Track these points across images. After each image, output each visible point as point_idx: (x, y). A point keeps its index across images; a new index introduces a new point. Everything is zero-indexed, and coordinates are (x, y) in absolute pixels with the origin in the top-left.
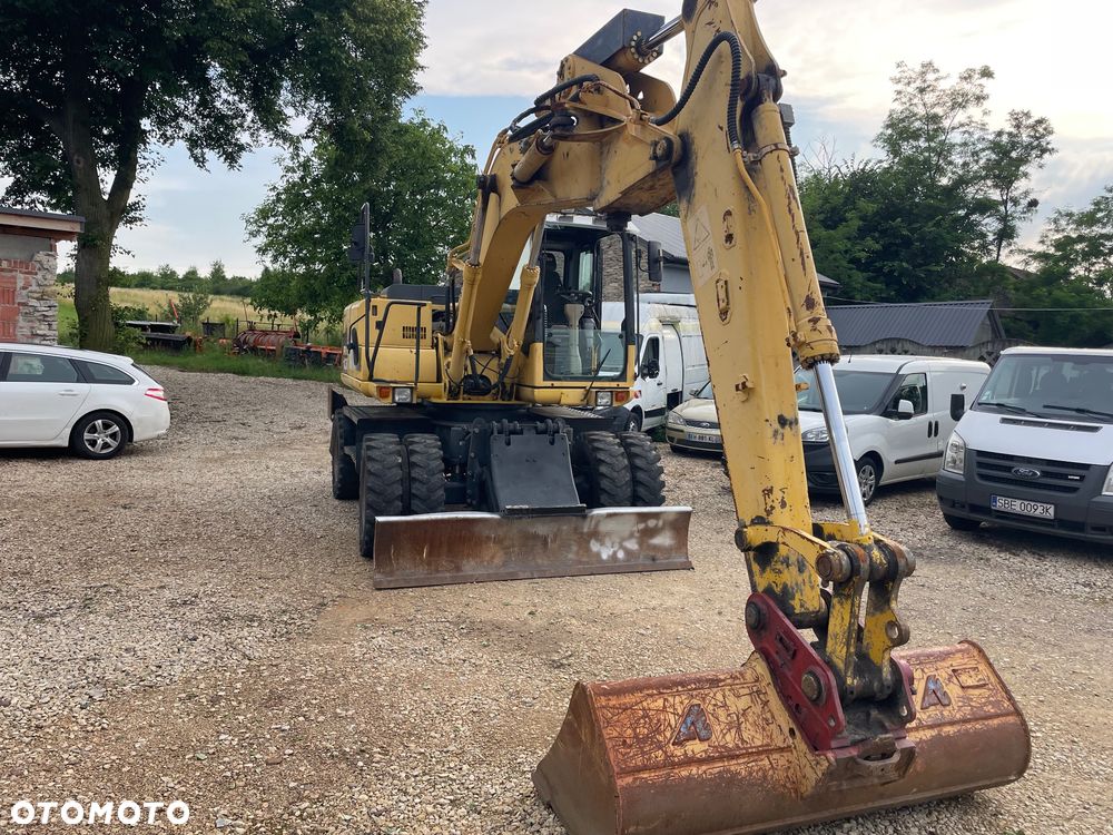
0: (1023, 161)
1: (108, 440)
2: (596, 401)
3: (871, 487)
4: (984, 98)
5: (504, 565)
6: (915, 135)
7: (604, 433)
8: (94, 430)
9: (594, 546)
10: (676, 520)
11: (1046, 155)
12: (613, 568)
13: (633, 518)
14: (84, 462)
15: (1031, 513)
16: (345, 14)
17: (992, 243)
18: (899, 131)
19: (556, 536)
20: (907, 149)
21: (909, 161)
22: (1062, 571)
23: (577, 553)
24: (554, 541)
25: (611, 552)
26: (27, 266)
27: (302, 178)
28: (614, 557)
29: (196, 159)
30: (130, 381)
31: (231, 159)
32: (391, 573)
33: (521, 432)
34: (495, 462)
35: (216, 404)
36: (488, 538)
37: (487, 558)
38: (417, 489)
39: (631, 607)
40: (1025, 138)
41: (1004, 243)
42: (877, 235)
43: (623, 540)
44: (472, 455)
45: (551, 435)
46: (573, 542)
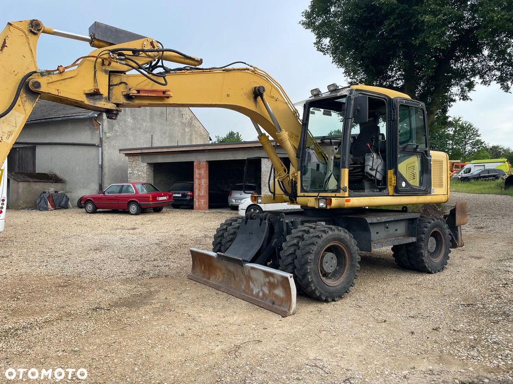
2: (319, 204)
9: (252, 285)
10: (283, 281)
19: (237, 273)
23: (245, 286)
25: (257, 291)
28: (258, 294)
43: (262, 286)
45: (261, 221)
46: (243, 280)
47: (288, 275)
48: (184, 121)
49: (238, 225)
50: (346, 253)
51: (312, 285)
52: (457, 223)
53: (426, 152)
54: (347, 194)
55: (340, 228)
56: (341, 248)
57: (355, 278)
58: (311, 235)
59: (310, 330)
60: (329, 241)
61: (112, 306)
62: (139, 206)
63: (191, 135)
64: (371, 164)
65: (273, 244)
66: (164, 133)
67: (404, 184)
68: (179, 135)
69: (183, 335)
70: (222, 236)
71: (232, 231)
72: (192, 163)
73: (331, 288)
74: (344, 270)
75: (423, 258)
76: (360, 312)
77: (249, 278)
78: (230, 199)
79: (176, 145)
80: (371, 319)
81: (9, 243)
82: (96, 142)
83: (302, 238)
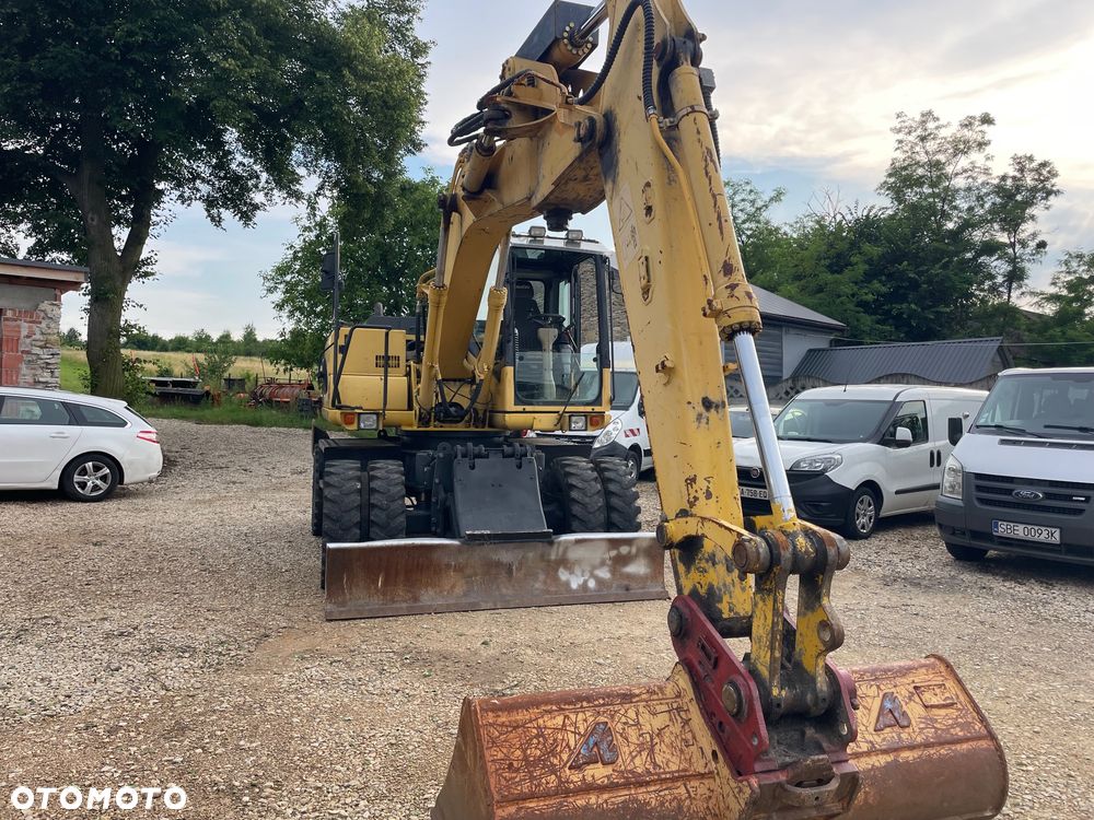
0: (1028, 203)
1: (99, 482)
2: (570, 426)
3: (870, 518)
4: (986, 144)
5: (465, 595)
6: (919, 182)
7: (578, 458)
8: (84, 472)
9: (563, 575)
10: (651, 547)
11: (1052, 197)
12: (583, 598)
13: (604, 546)
14: (72, 504)
15: (1036, 538)
16: (346, 72)
17: (1001, 285)
18: (901, 179)
19: (521, 564)
20: (911, 196)
21: (914, 208)
22: (1071, 599)
23: (545, 583)
24: (519, 569)
25: (581, 581)
26: (32, 315)
27: (317, 236)
28: (584, 586)
29: (213, 219)
30: (123, 424)
31: (246, 217)
32: (343, 604)
33: (487, 457)
34: (457, 487)
35: (222, 453)
36: (448, 566)
37: (447, 588)
38: (376, 515)
39: (595, 636)
40: (1029, 181)
41: (1014, 285)
42: (884, 278)
43: (594, 568)
44: (437, 481)
45: (518, 459)
46: (540, 571)
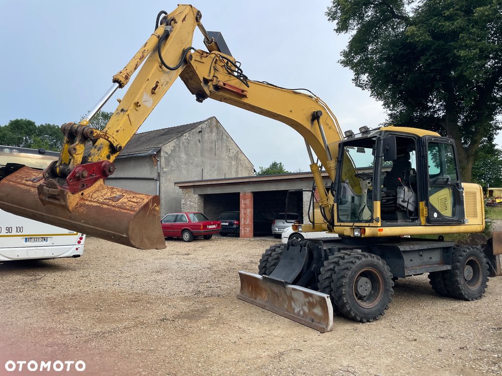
2: (354, 233)
5: (267, 302)
9: (293, 305)
10: (320, 301)
13: (303, 294)
19: (280, 294)
23: (288, 306)
25: (298, 310)
28: (299, 313)
32: (243, 294)
36: (263, 288)
37: (263, 297)
43: (302, 305)
45: (301, 248)
46: (286, 300)
47: (325, 295)
48: (231, 155)
49: (281, 251)
50: (380, 278)
51: (347, 306)
52: (495, 252)
53: (457, 184)
54: (379, 224)
55: (373, 255)
56: (375, 274)
57: (389, 302)
58: (346, 261)
59: (344, 345)
60: (362, 266)
61: (176, 318)
62: (191, 234)
63: (237, 168)
64: (402, 196)
65: (313, 269)
66: (213, 167)
67: (435, 215)
68: (227, 168)
69: (235, 342)
70: (267, 260)
71: (275, 256)
72: (239, 193)
73: (365, 310)
74: (378, 294)
75: (460, 286)
76: (392, 332)
77: (291, 298)
78: (273, 228)
79: (224, 178)
80: (403, 338)
81: (86, 265)
82: (155, 176)
83: (337, 263)
